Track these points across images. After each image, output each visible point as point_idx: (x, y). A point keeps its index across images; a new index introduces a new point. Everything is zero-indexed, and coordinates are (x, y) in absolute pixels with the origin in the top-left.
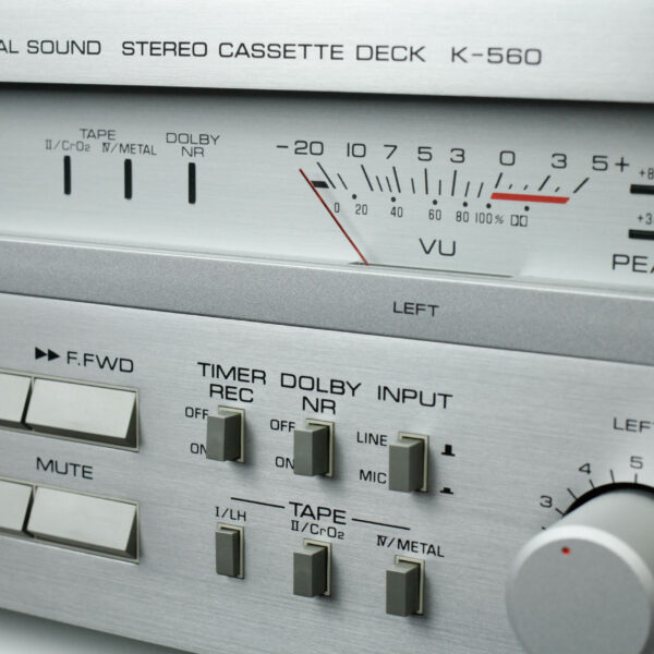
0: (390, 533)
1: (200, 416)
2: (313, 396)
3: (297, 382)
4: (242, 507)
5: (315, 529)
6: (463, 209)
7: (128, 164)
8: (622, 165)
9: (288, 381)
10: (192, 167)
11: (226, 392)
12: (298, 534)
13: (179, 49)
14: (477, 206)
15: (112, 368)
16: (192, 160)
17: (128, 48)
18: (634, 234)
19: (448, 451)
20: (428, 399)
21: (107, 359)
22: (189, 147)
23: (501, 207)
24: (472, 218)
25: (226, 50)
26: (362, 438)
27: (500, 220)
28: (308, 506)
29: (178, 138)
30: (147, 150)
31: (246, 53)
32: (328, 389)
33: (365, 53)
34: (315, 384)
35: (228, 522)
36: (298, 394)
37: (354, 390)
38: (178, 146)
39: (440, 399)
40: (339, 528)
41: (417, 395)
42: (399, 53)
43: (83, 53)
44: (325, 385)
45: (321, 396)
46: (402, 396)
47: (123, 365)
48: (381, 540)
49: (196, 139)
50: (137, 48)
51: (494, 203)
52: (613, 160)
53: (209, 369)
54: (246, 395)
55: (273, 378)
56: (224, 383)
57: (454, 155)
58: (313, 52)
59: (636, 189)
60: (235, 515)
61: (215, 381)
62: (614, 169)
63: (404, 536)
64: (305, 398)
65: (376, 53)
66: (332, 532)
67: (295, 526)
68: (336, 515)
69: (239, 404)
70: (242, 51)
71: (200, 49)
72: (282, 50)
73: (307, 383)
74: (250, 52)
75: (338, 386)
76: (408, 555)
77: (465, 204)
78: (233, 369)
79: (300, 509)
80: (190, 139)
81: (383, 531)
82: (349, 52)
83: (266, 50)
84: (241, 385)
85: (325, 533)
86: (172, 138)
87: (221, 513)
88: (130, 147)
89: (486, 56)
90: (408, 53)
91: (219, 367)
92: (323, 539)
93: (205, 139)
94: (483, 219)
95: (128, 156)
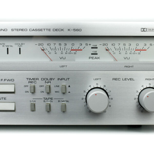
0: (60, 100)
1: (27, 87)
2: (47, 81)
3: (44, 79)
4: (35, 100)
5: (48, 101)
6: (66, 52)
7: (8, 49)
8: (90, 45)
9: (43, 79)
10: (20, 49)
11: (31, 82)
12: (45, 102)
13: (22, 30)
14: (68, 52)
15: (10, 81)
16: (20, 47)
17: (12, 30)
18: (92, 54)
19: (69, 86)
20: (66, 79)
21: (9, 79)
22: (19, 45)
23: (72, 51)
24: (68, 53)
25: (30, 30)
26: (55, 86)
27: (72, 53)
28: (46, 98)
29: (17, 44)
30: (11, 46)
31: (34, 30)
32: (49, 80)
33: (54, 30)
34: (47, 79)
35: (32, 102)
36: (44, 81)
37: (54, 79)
38: (17, 45)
39: (68, 79)
40: (52, 100)
41: (64, 79)
42: (60, 30)
43: (4, 31)
44: (49, 79)
45: (48, 81)
46: (62, 79)
47: (12, 80)
48: (59, 101)
49: (20, 44)
50: (14, 30)
51: (71, 51)
52: (88, 44)
53: (28, 79)
54: (35, 82)
55: (40, 79)
56: (31, 81)
57: (65, 45)
58: (46, 30)
59: (92, 48)
60: (33, 101)
61: (30, 81)
62: (89, 45)
63: (63, 100)
64: (45, 82)
65: (56, 30)
66: (51, 101)
67: (44, 101)
68: (51, 99)
69: (34, 84)
70: (33, 30)
71: (26, 30)
72: (40, 30)
73: (46, 79)
74: (35, 30)
75: (51, 79)
76: (63, 103)
77: (67, 51)
78: (33, 78)
79: (45, 99)
80: (19, 44)
81: (59, 100)
82: (52, 30)
83: (38, 30)
84: (34, 81)
85: (49, 102)
86: (16, 44)
87: (31, 101)
88: (8, 46)
89: (73, 30)
90: (61, 30)
91: (30, 78)
92: (49, 103)
93: (22, 44)
94: (70, 53)
95: (8, 47)
